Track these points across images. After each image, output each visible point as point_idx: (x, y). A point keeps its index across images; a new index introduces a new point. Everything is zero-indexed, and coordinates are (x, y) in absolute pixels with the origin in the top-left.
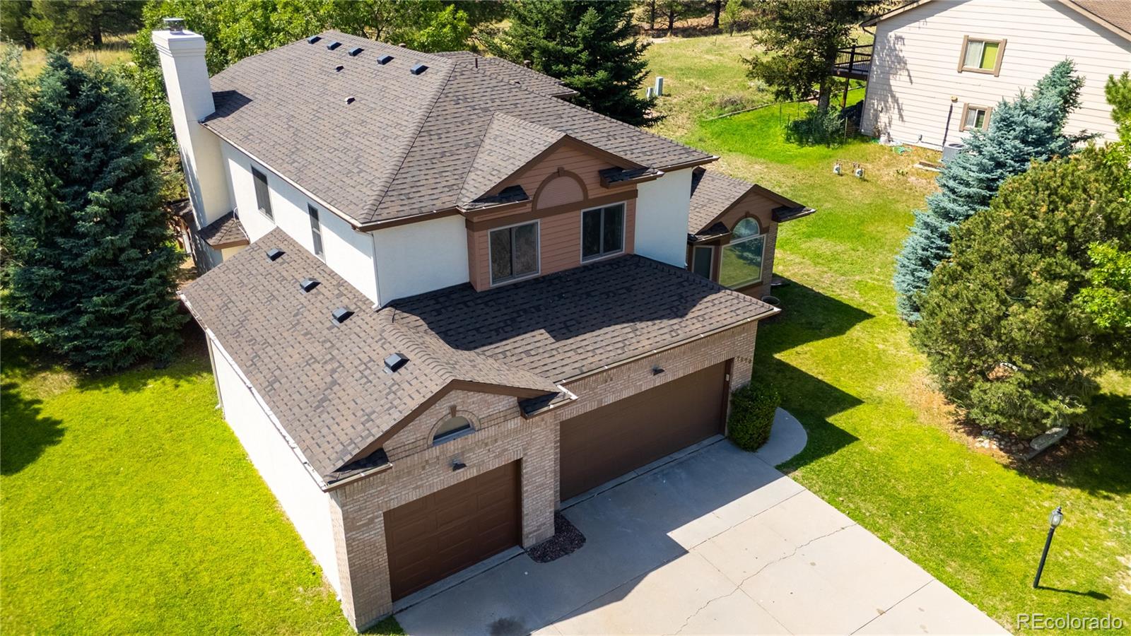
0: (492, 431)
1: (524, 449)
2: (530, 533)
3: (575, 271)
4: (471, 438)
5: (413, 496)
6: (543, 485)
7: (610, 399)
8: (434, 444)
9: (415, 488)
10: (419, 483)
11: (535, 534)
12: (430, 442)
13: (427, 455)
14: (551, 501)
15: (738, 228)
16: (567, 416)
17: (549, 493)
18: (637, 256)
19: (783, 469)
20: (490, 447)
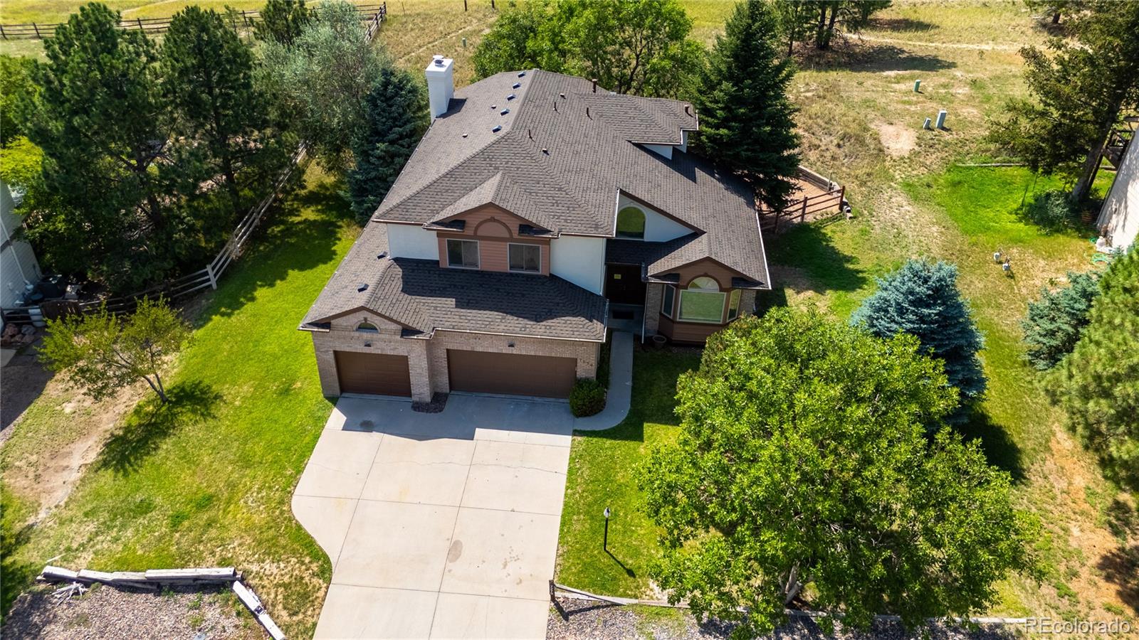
0: (387, 336)
1: (408, 352)
2: (416, 394)
3: (501, 274)
6: (421, 374)
7: (480, 349)
8: (357, 330)
10: (350, 345)
11: (419, 396)
12: (355, 329)
13: (352, 334)
14: (427, 384)
15: (696, 281)
16: (450, 347)
17: (426, 380)
18: (553, 278)
19: (576, 433)
20: (387, 344)
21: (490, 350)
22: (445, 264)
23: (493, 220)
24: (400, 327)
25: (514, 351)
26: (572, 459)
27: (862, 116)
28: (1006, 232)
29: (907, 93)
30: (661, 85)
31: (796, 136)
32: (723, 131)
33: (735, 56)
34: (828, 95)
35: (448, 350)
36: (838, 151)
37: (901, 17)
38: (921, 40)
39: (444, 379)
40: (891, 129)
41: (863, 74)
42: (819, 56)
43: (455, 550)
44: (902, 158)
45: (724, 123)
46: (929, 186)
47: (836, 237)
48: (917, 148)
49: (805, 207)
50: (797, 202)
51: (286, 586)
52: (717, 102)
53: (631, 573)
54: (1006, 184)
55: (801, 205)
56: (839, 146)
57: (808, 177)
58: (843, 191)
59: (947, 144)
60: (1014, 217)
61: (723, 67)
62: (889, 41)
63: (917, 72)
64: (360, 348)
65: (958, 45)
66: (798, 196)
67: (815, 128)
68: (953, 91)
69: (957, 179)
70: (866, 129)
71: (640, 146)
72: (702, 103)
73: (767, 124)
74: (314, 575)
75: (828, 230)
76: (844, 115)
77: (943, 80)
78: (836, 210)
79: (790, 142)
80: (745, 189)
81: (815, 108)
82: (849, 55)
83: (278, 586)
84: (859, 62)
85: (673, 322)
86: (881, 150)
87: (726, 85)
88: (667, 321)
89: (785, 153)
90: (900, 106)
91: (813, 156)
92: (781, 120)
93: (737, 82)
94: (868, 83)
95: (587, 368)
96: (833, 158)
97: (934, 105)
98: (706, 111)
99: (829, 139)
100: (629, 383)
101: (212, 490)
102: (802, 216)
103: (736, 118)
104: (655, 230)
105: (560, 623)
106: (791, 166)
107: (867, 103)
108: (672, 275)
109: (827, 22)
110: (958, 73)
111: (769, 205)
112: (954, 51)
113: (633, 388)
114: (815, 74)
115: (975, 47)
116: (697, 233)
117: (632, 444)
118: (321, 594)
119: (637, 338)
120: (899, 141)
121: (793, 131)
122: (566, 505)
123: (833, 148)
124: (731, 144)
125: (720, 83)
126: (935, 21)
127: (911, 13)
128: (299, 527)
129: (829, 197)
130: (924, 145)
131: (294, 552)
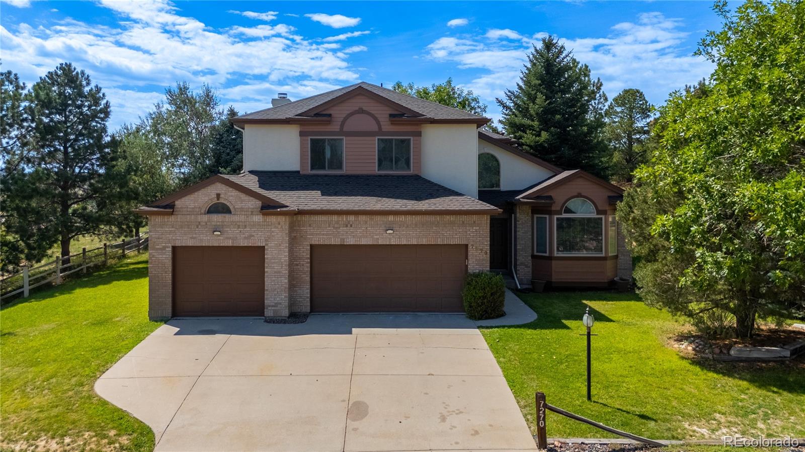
0: (243, 218)
1: (266, 240)
2: (269, 306)
3: (368, 176)
4: (228, 217)
5: (190, 243)
6: (279, 272)
7: (351, 241)
9: (192, 238)
10: (194, 236)
11: (273, 308)
12: (204, 212)
13: (199, 218)
14: (286, 288)
15: (570, 204)
16: (315, 241)
17: (285, 284)
20: (241, 229)
23: (361, 111)
25: (393, 241)
35: (311, 246)
39: (305, 292)
43: (357, 410)
64: (207, 240)
85: (550, 259)
88: (541, 261)
116: (556, 174)
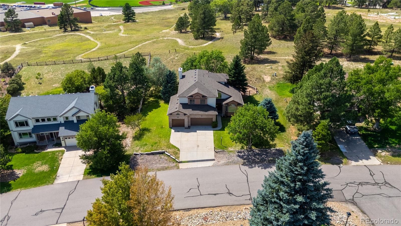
1: (185, 118)
3: (199, 105)
4: (179, 116)
7: (196, 117)
9: (174, 118)
12: (176, 115)
15: (231, 105)
16: (191, 117)
17: (187, 123)
18: (207, 105)
19: (213, 130)
20: (181, 117)
21: (198, 117)
22: (189, 104)
23: (197, 95)
24: (183, 114)
25: (202, 117)
26: (214, 134)
27: (260, 74)
28: (287, 95)
29: (269, 69)
30: (220, 70)
31: (247, 79)
32: (233, 79)
33: (234, 65)
34: (253, 70)
36: (256, 81)
37: (269, 51)
38: (273, 56)
39: (190, 123)
40: (266, 76)
41: (261, 65)
42: (251, 61)
43: (198, 146)
44: (268, 82)
45: (233, 77)
46: (273, 87)
47: (256, 98)
48: (271, 80)
49: (250, 92)
50: (248, 91)
51: (173, 152)
52: (232, 74)
53: (226, 147)
54: (288, 86)
55: (249, 92)
56: (256, 80)
57: (250, 87)
58: (257, 89)
59: (277, 79)
60: (289, 92)
61: (232, 67)
62: (266, 57)
63: (272, 64)
64: (177, 118)
65: (281, 57)
66: (248, 90)
67: (251, 77)
68: (278, 68)
69: (279, 86)
70: (261, 77)
71: (218, 82)
72: (229, 74)
73: (241, 77)
74: (177, 151)
75: (254, 96)
76: (257, 74)
77: (277, 66)
78: (256, 93)
79: (246, 80)
80: (238, 89)
81: (251, 73)
82: (258, 61)
83: (172, 152)
84: (260, 62)
85: (228, 112)
86: (264, 81)
87: (233, 71)
88: (226, 112)
89: (245, 82)
90: (268, 72)
91: (251, 82)
92: (244, 76)
93: (235, 70)
94: (261, 67)
95: (214, 120)
96: (255, 83)
97: (274, 71)
98: (230, 75)
99: (254, 79)
100: (221, 123)
101: (156, 141)
102: (250, 94)
103: (235, 76)
104: (223, 97)
105: (216, 153)
106: (246, 84)
107: (261, 71)
108: (227, 104)
109: (252, 54)
110: (280, 64)
111: (243, 92)
112: (280, 59)
113: (222, 124)
114: (251, 65)
115: (284, 58)
116: (231, 97)
117: (223, 131)
118: (179, 153)
119: (221, 116)
120: (268, 79)
121: (246, 78)
122: (214, 140)
123: (255, 81)
124: (235, 81)
125: (232, 70)
126: (277, 52)
127: (272, 49)
128: (173, 145)
129: (254, 90)
130: (272, 79)
131: (173, 148)
